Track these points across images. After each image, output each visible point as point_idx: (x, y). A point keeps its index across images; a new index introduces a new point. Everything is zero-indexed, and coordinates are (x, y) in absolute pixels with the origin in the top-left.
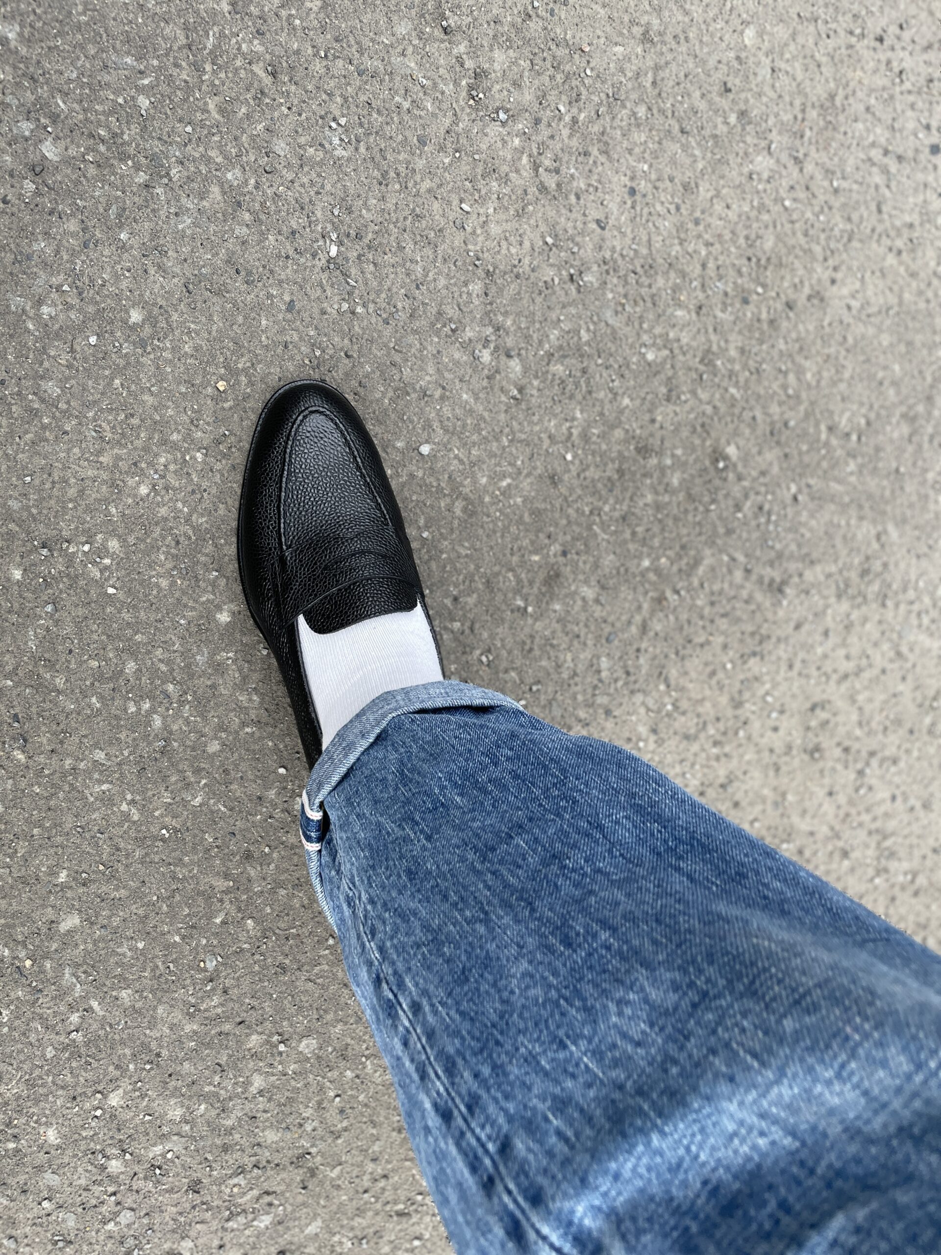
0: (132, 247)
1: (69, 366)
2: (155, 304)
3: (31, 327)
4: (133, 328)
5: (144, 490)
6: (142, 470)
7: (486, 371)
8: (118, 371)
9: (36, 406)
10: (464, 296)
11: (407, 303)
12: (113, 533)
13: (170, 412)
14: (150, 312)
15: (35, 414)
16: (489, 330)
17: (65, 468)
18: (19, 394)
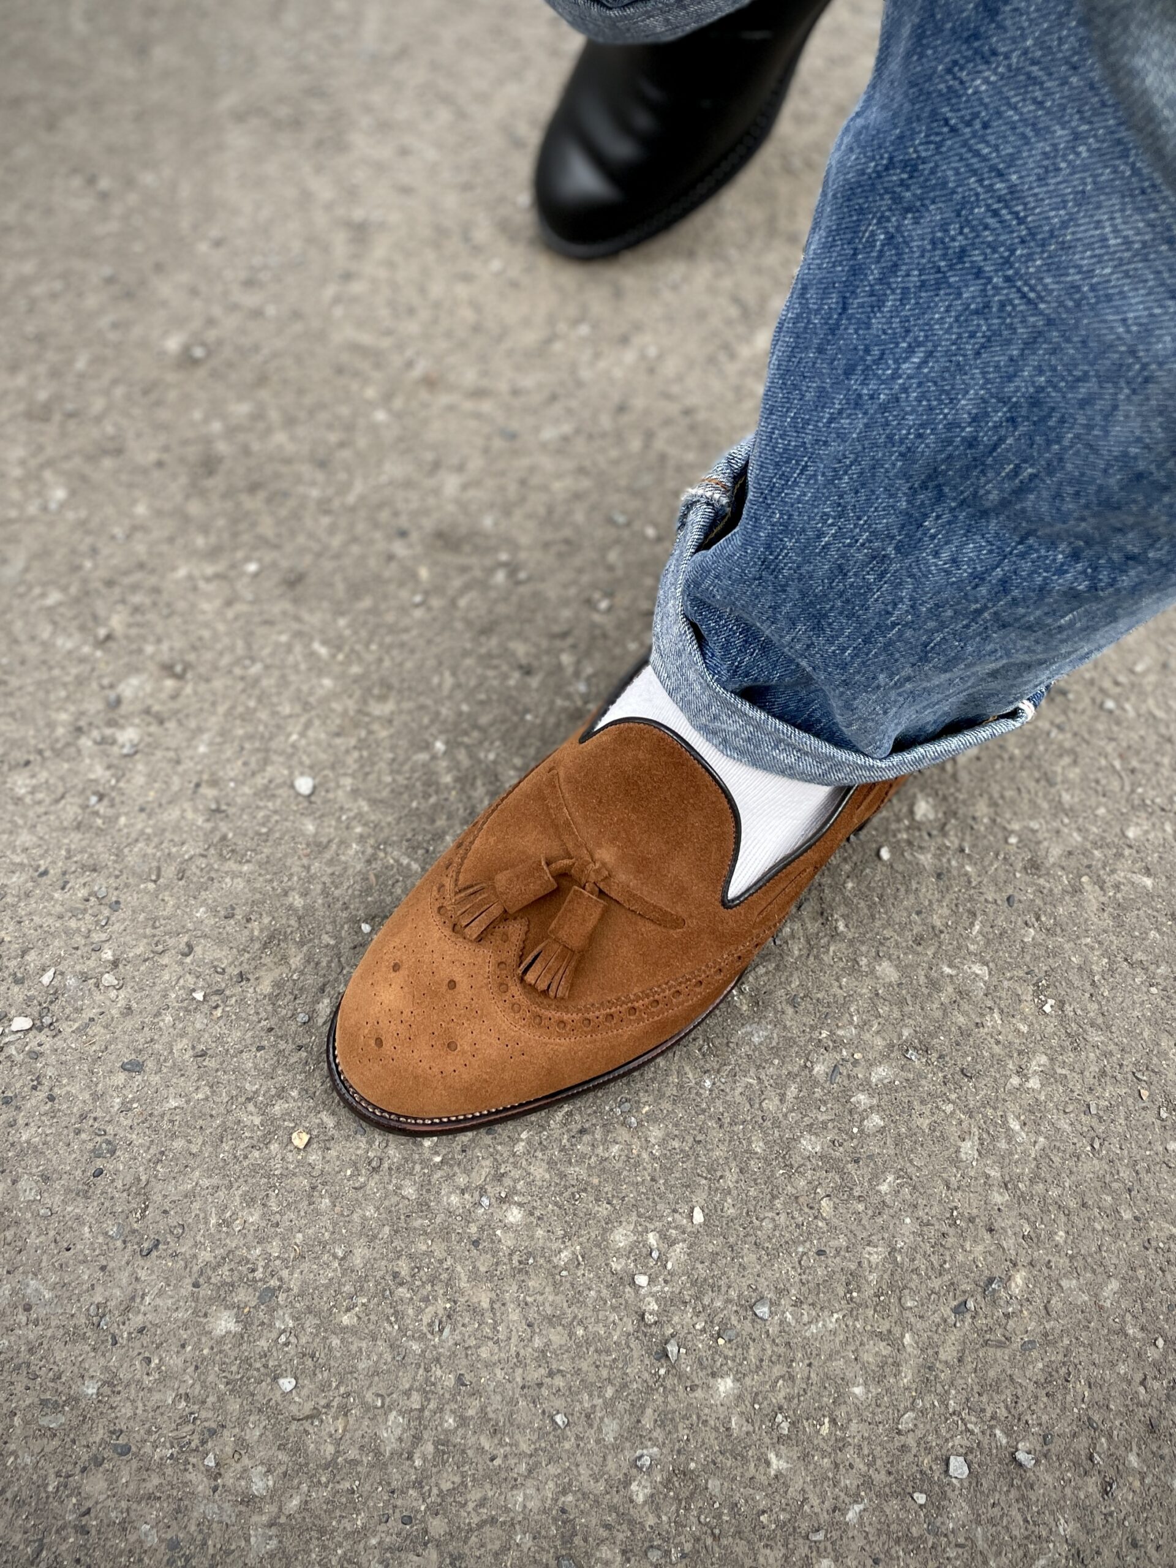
0: (106, 1369)
1: (345, 1411)
2: (195, 1297)
3: (295, 1502)
4: (245, 1321)
5: (515, 1215)
6: (481, 1229)
7: (153, 729)
8: (327, 1324)
9: (429, 1448)
10: (40, 796)
11: (73, 882)
12: (602, 1243)
13: (370, 1212)
14: (211, 1300)
15: (443, 1444)
16: (85, 742)
17: (520, 1362)
18: (418, 1484)
